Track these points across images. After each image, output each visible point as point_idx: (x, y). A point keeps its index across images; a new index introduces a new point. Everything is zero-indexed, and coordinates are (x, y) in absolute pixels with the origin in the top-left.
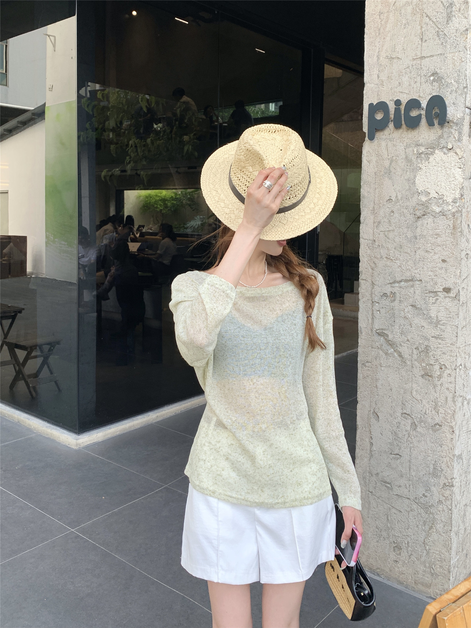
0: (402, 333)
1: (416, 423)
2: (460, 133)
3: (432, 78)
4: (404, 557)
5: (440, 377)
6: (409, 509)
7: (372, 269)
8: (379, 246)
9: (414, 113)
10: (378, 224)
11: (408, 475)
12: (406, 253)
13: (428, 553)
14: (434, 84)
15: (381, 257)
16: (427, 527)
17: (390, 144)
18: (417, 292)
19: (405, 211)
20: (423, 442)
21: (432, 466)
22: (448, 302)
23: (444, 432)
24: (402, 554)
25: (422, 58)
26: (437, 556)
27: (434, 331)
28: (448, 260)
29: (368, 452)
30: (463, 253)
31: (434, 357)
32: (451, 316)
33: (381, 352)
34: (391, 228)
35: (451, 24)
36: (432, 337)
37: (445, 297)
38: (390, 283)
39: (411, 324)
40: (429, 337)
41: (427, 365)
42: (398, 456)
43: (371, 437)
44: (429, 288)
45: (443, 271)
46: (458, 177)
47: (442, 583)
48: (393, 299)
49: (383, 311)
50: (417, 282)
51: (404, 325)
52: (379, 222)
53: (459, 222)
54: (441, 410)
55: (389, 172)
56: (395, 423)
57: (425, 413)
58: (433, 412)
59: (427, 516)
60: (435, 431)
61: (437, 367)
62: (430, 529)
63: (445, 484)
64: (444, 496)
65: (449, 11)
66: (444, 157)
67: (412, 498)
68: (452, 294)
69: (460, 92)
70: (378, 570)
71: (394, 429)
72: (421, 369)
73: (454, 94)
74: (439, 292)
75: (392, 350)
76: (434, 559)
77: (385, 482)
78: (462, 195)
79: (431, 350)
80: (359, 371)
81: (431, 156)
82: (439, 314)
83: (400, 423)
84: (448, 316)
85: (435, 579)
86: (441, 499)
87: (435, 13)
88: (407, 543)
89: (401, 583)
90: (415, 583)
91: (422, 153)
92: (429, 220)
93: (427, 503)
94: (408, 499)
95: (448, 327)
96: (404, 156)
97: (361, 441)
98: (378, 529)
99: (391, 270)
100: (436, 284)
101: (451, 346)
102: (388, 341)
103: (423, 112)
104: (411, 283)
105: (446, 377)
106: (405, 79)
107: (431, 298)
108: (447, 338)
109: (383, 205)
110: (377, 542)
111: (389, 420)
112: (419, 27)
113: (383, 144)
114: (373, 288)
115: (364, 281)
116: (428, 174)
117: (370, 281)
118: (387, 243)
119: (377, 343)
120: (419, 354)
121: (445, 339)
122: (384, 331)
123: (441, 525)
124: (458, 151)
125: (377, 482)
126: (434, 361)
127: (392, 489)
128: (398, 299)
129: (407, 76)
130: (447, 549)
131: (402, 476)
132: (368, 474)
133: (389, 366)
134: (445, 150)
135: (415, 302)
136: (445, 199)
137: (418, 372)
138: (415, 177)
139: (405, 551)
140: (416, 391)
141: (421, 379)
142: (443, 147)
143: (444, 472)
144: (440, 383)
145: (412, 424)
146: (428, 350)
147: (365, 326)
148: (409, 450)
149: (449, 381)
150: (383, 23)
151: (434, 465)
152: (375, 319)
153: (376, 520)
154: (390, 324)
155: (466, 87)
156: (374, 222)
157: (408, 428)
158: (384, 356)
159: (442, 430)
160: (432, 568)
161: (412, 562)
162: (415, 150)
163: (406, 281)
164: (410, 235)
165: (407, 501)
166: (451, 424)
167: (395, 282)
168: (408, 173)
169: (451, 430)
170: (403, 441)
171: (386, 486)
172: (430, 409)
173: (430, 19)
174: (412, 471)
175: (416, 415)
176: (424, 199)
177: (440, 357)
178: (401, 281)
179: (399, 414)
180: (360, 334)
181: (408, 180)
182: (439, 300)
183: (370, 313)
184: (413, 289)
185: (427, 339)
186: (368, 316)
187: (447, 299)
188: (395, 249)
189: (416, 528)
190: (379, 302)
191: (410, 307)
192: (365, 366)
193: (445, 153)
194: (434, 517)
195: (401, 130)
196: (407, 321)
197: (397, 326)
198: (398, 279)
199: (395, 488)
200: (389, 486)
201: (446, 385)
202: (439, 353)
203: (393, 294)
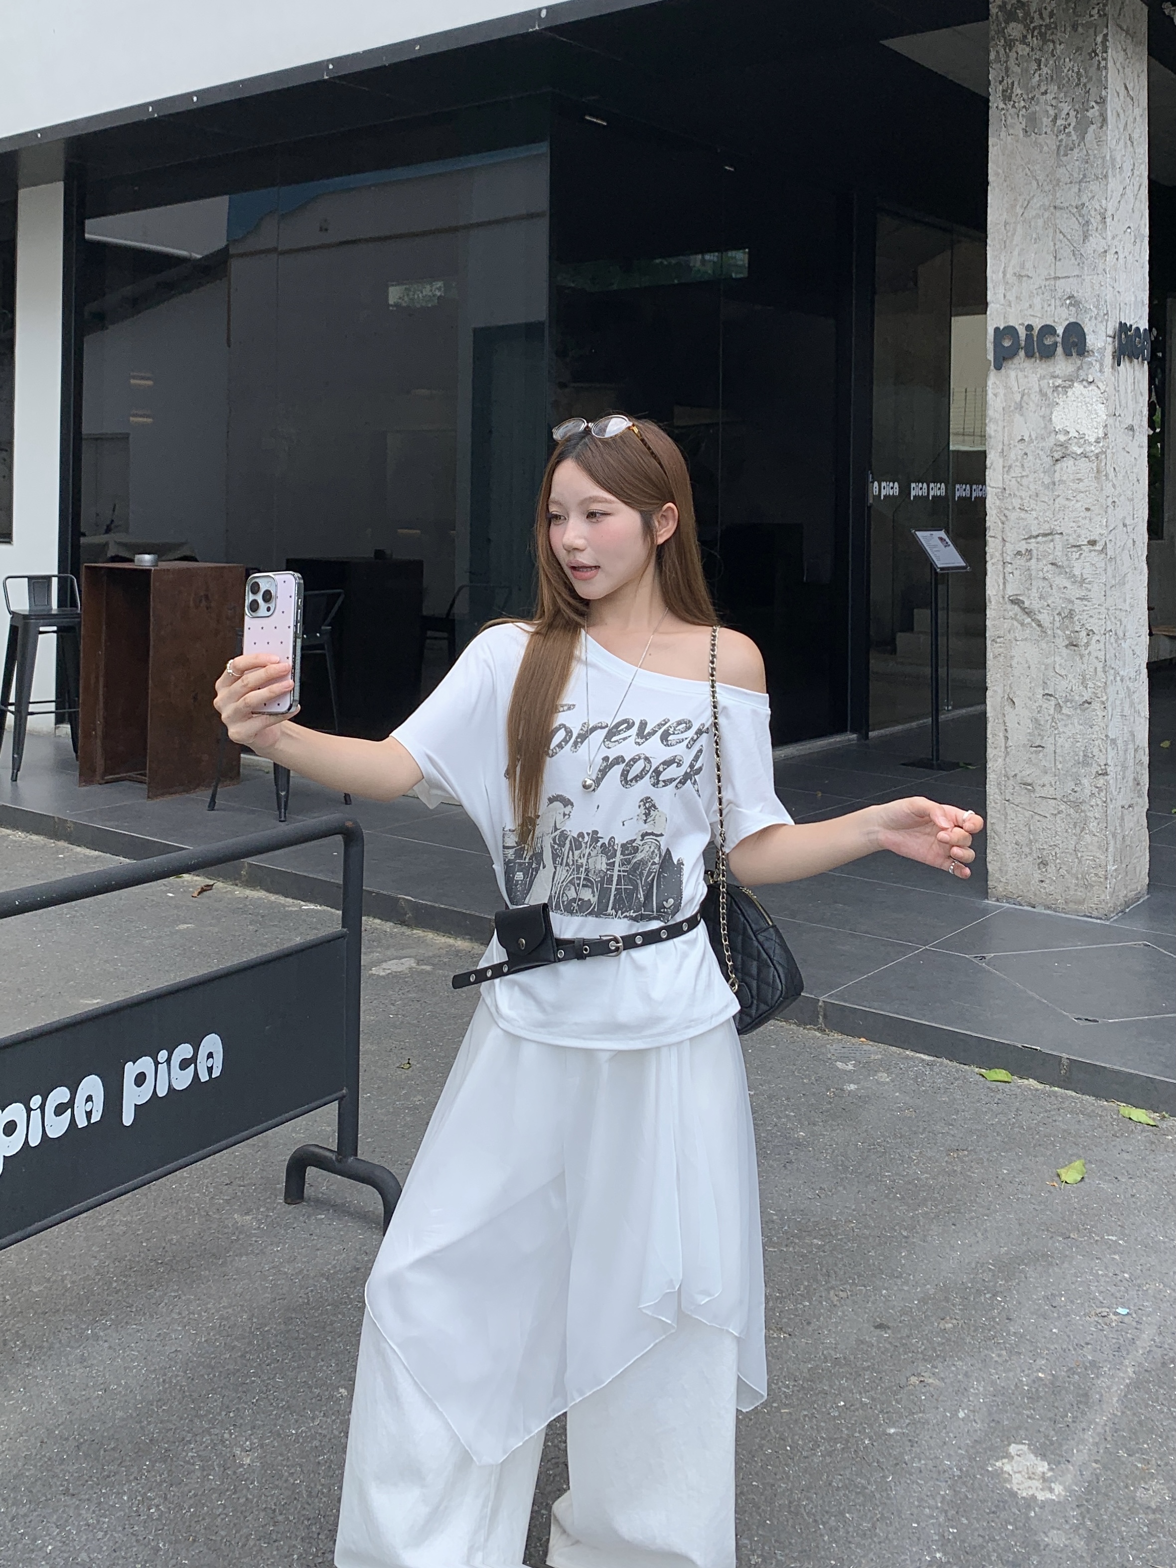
0: (1041, 598)
1: (1061, 703)
2: (1101, 365)
3: (1068, 302)
4: (1052, 874)
5: (1087, 645)
6: (1056, 812)
7: (1003, 523)
8: (1010, 494)
9: (1048, 341)
10: (1008, 468)
11: (1054, 770)
12: (1043, 502)
13: (1080, 862)
14: (1071, 308)
15: (1014, 508)
16: (1078, 830)
17: (1020, 374)
18: (1057, 548)
19: (1041, 453)
20: (1070, 726)
21: (1081, 753)
22: (1094, 557)
23: (1095, 710)
24: (1049, 871)
25: (1056, 278)
26: (1090, 863)
27: (1079, 592)
28: (1092, 508)
29: (1003, 749)
30: (1110, 500)
31: (1080, 623)
32: (1098, 572)
33: (1015, 623)
34: (1024, 474)
35: (1088, 244)
36: (1077, 599)
37: (1091, 551)
38: (1026, 539)
39: (1051, 586)
40: (1073, 599)
41: (1072, 632)
42: (1041, 749)
43: (1006, 730)
44: (1072, 542)
45: (1087, 521)
46: (1100, 413)
47: (1097, 894)
48: (1029, 557)
49: (1016, 573)
50: (1057, 536)
51: (1043, 588)
52: (1010, 467)
53: (1103, 464)
54: (1090, 684)
55: (1020, 407)
56: (1035, 708)
57: (1072, 690)
58: (1081, 688)
59: (1078, 816)
60: (1083, 710)
61: (1083, 634)
62: (1082, 831)
63: (1097, 772)
64: (1097, 787)
65: (1085, 229)
66: (1085, 391)
68: (1098, 547)
69: (1100, 319)
70: (1019, 898)
71: (1035, 715)
72: (1065, 638)
73: (1093, 321)
74: (1084, 545)
75: (1029, 620)
76: (1088, 866)
77: (1026, 784)
78: (1106, 435)
79: (1076, 615)
80: (988, 650)
81: (1069, 390)
82: (1084, 571)
83: (1041, 707)
84: (1095, 573)
85: (1090, 892)
86: (1093, 792)
87: (1069, 230)
88: (1054, 855)
89: (1048, 907)
90: (1066, 902)
91: (1058, 386)
92: (1069, 463)
93: (1077, 799)
94: (1055, 799)
95: (1095, 585)
96: (1038, 390)
97: (993, 737)
98: (1019, 845)
99: (1026, 523)
100: (1079, 536)
101: (1100, 607)
102: (1024, 609)
103: (1059, 340)
104: (1050, 537)
105: (1095, 644)
106: (1037, 301)
107: (1074, 554)
108: (1094, 598)
109: (1015, 446)
110: (1018, 861)
111: (1028, 705)
112: (1052, 244)
113: (1013, 374)
114: (1004, 546)
115: (993, 539)
116: (1066, 410)
117: (1001, 539)
118: (1021, 491)
119: (1010, 613)
120: (1062, 620)
121: (1092, 600)
122: (1019, 598)
123: (1095, 824)
124: (1100, 384)
125: (1015, 785)
126: (1080, 627)
127: (1034, 791)
128: (1035, 557)
129: (1039, 298)
130: (1102, 851)
131: (1046, 773)
132: (1003, 779)
133: (1026, 639)
134: (1085, 383)
135: (1056, 559)
136: (1087, 437)
137: (1061, 642)
138: (1052, 413)
139: (1053, 866)
140: (1060, 665)
141: (1065, 652)
142: (1083, 380)
143: (1095, 758)
144: (1087, 652)
145: (1056, 705)
146: (1072, 614)
147: (995, 594)
148: (1053, 738)
149: (1099, 648)
150: (1009, 234)
151: (1084, 751)
152: (1007, 584)
153: (1015, 834)
154: (1027, 588)
155: (1107, 313)
156: (1004, 467)
157: (1052, 712)
158: (1019, 627)
159: (1092, 707)
160: (1087, 879)
161: (1062, 877)
162: (1051, 382)
163: (1045, 535)
164: (1047, 480)
165: (1053, 802)
166: (1101, 699)
167: (1030, 538)
168: (1043, 409)
169: (1102, 706)
170: (1045, 728)
171: (1027, 789)
172: (1077, 684)
173: (1064, 236)
174: (1058, 763)
175: (1061, 693)
176: (1062, 438)
177: (1086, 622)
178: (1038, 536)
179: (1040, 696)
180: (988, 604)
181: (1044, 417)
182: (1084, 555)
183: (1001, 576)
184: (1053, 544)
185: (1071, 602)
186: (999, 580)
187: (1094, 554)
188: (1030, 497)
189: (1065, 835)
190: (1012, 562)
191: (1050, 566)
192: (996, 642)
193: (1085, 387)
194: (1086, 816)
195: (1033, 360)
196: (1047, 582)
197: (1034, 590)
198: (1035, 534)
199: (1038, 788)
200: (1029, 787)
201: (1094, 654)
202: (1086, 617)
203: (1029, 551)
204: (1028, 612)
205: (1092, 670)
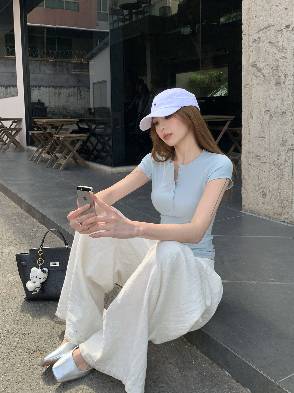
0: (264, 61)
1: (272, 114)
4: (268, 200)
5: (285, 82)
6: (269, 170)
7: (249, 26)
8: (252, 11)
11: (269, 149)
12: (266, 10)
13: (280, 194)
15: (253, 18)
16: (279, 178)
18: (272, 33)
20: (276, 126)
21: (281, 140)
22: (288, 34)
23: (287, 117)
24: (267, 198)
26: (285, 195)
27: (281, 55)
28: (288, 7)
29: (248, 139)
31: (281, 71)
32: (290, 42)
33: (253, 76)
36: (280, 59)
37: (287, 31)
38: (258, 32)
39: (269, 54)
40: (278, 59)
41: (278, 77)
42: (264, 138)
43: (249, 130)
44: (278, 28)
45: (286, 15)
47: (288, 211)
48: (259, 41)
49: (254, 50)
50: (272, 27)
51: (265, 56)
54: (286, 103)
56: (261, 118)
57: (277, 108)
58: (281, 105)
59: (279, 172)
60: (282, 117)
61: (283, 77)
62: (281, 179)
63: (288, 149)
64: (288, 157)
67: (271, 162)
68: (291, 29)
70: (254, 211)
71: (261, 121)
72: (274, 80)
74: (284, 29)
75: (259, 74)
76: (284, 197)
77: (257, 156)
79: (279, 67)
82: (284, 43)
83: (264, 117)
84: (289, 43)
85: (284, 210)
86: (286, 159)
88: (269, 190)
89: (266, 216)
90: (274, 214)
93: (279, 163)
94: (269, 163)
97: (244, 134)
98: (254, 185)
99: (258, 24)
100: (282, 25)
101: (291, 61)
102: (257, 69)
104: (269, 29)
105: (288, 81)
107: (279, 34)
108: (288, 57)
110: (254, 193)
111: (258, 117)
114: (249, 38)
115: (245, 36)
117: (248, 35)
118: (256, 7)
119: (251, 72)
120: (273, 71)
121: (287, 58)
122: (255, 63)
123: (287, 175)
125: (253, 157)
126: (281, 73)
127: (260, 159)
128: (262, 40)
130: (290, 189)
131: (266, 150)
132: (248, 154)
133: (258, 84)
135: (271, 39)
137: (273, 83)
139: (268, 196)
140: (272, 95)
141: (274, 87)
143: (287, 142)
144: (284, 86)
145: (270, 116)
146: (278, 68)
147: (245, 63)
148: (269, 133)
149: (290, 83)
151: (282, 138)
152: (250, 57)
153: (253, 180)
154: (258, 57)
157: (268, 119)
158: (255, 78)
159: (286, 115)
160: (283, 203)
161: (272, 202)
163: (266, 28)
165: (268, 164)
166: (291, 110)
167: (260, 31)
169: (291, 114)
170: (266, 128)
171: (258, 158)
172: (280, 104)
174: (271, 145)
175: (272, 110)
177: (284, 70)
179: (263, 112)
180: (243, 69)
182: (283, 34)
183: (248, 54)
184: (269, 31)
185: (277, 61)
186: (247, 56)
187: (288, 32)
188: (260, 10)
189: (274, 181)
190: (252, 45)
191: (268, 44)
192: (246, 88)
194: (283, 172)
196: (267, 53)
197: (261, 58)
198: (262, 28)
199: (262, 158)
200: (259, 158)
201: (288, 87)
202: (284, 67)
203: (259, 38)
204: (259, 70)
205: (287, 95)
